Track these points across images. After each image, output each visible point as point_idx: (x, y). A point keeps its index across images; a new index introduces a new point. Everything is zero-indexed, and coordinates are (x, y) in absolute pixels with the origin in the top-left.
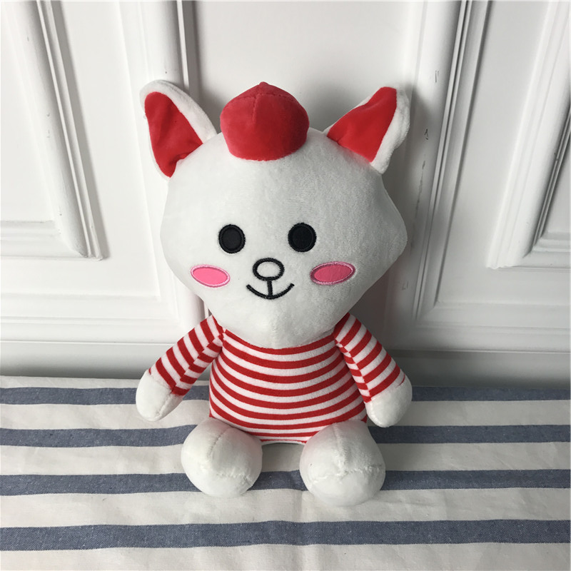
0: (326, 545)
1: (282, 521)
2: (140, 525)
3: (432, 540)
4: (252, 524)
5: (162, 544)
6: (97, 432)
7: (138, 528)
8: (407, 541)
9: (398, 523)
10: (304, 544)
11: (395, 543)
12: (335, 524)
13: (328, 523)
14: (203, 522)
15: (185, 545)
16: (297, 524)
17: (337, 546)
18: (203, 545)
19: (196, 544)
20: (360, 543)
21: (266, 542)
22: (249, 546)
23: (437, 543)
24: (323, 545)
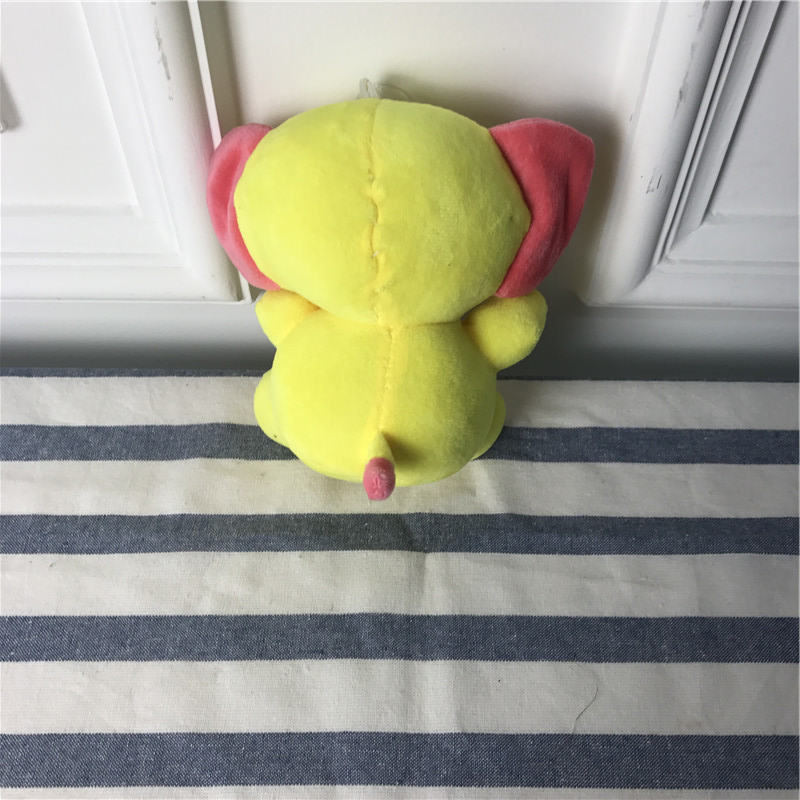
0: (468, 662)
1: (386, 615)
2: (118, 614)
3: (670, 655)
4: (329, 617)
5: (158, 654)
6: (44, 431)
7: (115, 621)
8: (622, 656)
9: (606, 619)
10: (425, 658)
11: (599, 660)
12: (487, 620)
13: (473, 617)
14: (238, 612)
15: (203, 656)
16: (414, 618)
17: (490, 663)
18: (237, 658)
19: (222, 655)
20: (532, 657)
21: (353, 655)
22: (322, 661)
23: (677, 660)
24: (462, 662)
